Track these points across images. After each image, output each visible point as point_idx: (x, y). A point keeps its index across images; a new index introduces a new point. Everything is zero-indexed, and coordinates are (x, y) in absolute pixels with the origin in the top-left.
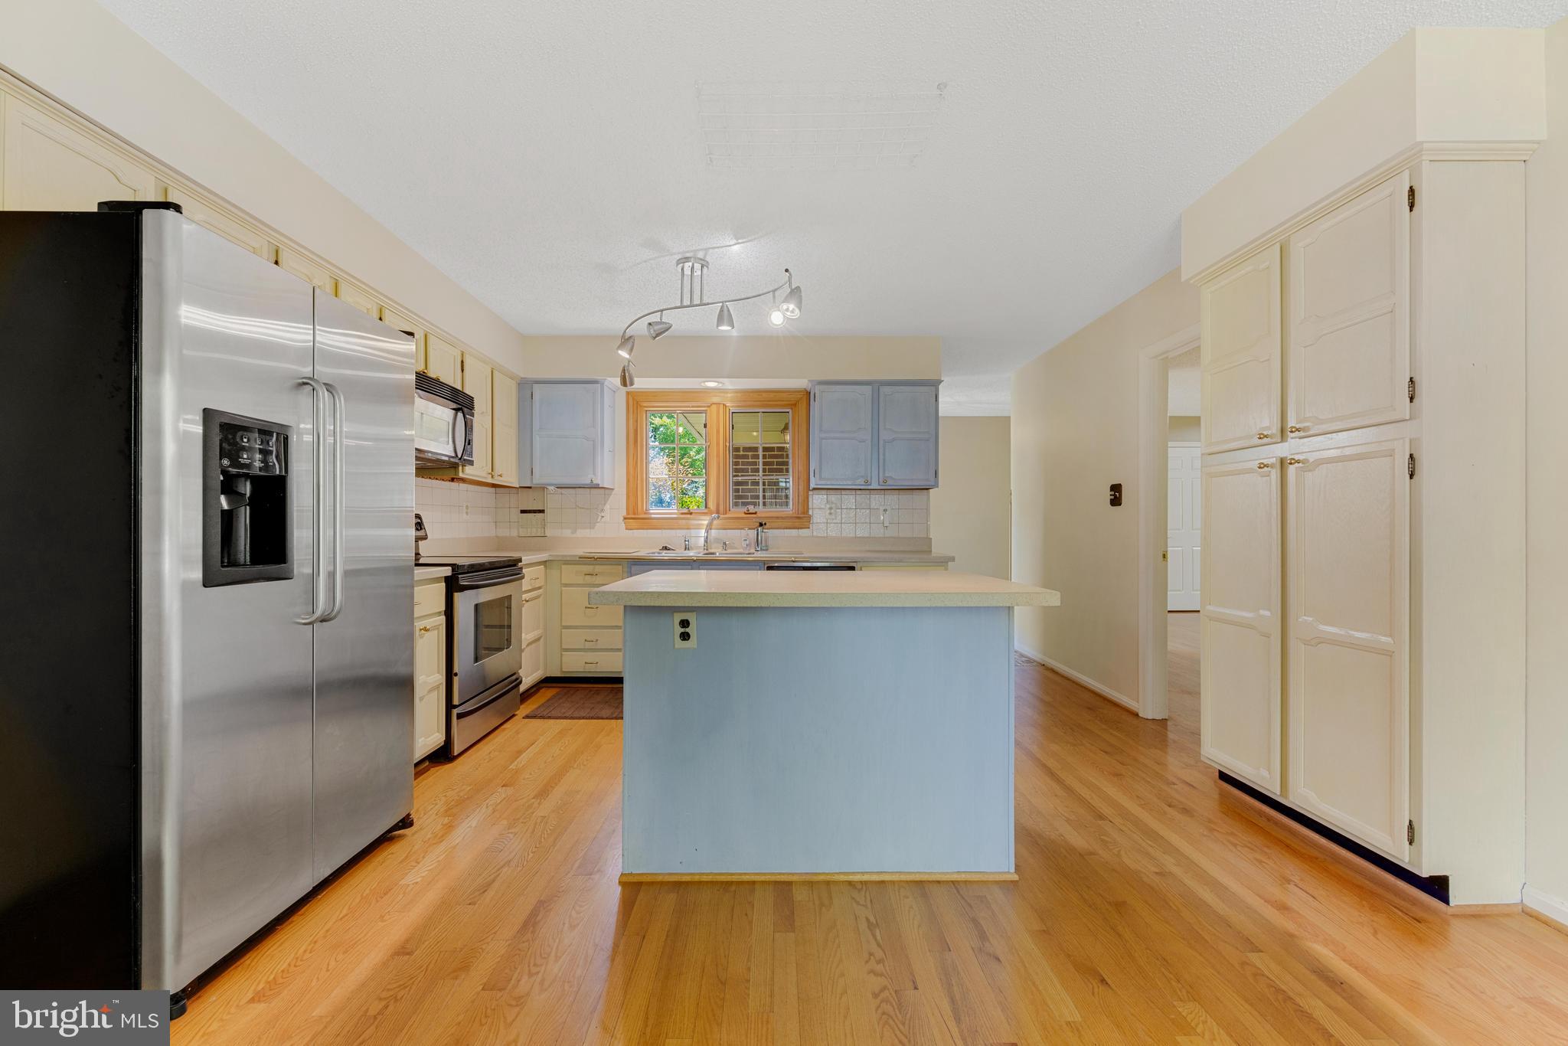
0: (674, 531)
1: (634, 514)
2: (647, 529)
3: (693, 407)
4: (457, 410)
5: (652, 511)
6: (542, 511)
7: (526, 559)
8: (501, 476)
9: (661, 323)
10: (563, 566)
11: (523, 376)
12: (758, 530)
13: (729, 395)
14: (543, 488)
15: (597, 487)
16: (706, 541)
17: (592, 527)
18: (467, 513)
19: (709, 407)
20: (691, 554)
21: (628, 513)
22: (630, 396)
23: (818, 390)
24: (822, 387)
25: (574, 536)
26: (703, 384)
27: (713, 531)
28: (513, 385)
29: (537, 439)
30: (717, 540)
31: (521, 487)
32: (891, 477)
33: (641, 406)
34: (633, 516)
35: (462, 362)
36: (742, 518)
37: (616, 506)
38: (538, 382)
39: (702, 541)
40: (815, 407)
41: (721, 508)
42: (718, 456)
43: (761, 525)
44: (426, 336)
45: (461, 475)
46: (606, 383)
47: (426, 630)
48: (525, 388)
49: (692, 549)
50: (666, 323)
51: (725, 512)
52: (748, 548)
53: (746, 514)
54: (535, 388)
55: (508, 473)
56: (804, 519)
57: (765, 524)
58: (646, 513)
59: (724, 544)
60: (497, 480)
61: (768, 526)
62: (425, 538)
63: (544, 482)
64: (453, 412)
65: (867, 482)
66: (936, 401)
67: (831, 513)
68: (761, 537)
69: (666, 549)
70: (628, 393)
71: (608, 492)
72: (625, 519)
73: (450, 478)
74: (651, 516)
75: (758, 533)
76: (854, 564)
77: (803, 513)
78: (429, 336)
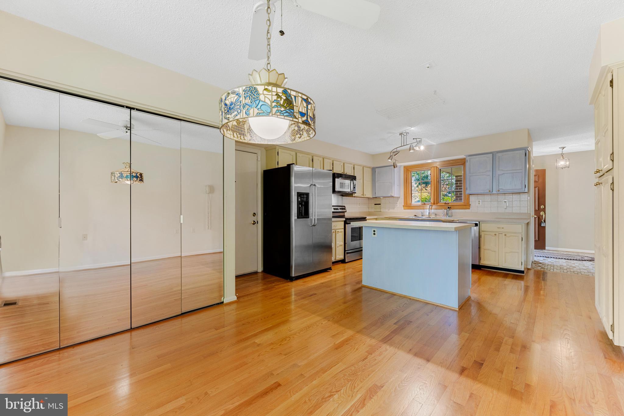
0: (419, 210)
1: (406, 205)
2: (410, 209)
3: (425, 169)
6: (380, 204)
7: (368, 218)
9: (397, 151)
11: (373, 167)
12: (447, 210)
13: (438, 163)
14: (379, 198)
15: (393, 197)
16: (429, 213)
17: (394, 209)
18: (359, 205)
19: (431, 168)
20: (424, 217)
21: (404, 205)
23: (468, 158)
24: (470, 157)
25: (389, 211)
26: (426, 162)
27: (432, 210)
28: (370, 170)
29: (377, 184)
30: (433, 213)
31: (373, 198)
32: (502, 189)
33: (408, 170)
36: (443, 206)
37: (401, 202)
38: (377, 168)
39: (428, 213)
40: (467, 164)
41: (435, 202)
42: (434, 184)
43: (449, 208)
45: (354, 196)
47: (338, 232)
48: (374, 169)
49: (424, 216)
51: (437, 204)
52: (444, 216)
53: (445, 204)
54: (377, 169)
55: (369, 194)
56: (467, 206)
57: (450, 208)
58: (410, 204)
59: (436, 214)
60: (364, 196)
61: (452, 208)
62: (346, 212)
63: (379, 196)
64: (350, 181)
65: (490, 191)
66: (525, 156)
67: (479, 204)
68: (449, 212)
69: (416, 216)
70: (404, 167)
71: (398, 198)
72: (403, 206)
73: (352, 197)
74: (412, 205)
75: (447, 211)
76: (478, 223)
77: (467, 203)
78: (345, 164)
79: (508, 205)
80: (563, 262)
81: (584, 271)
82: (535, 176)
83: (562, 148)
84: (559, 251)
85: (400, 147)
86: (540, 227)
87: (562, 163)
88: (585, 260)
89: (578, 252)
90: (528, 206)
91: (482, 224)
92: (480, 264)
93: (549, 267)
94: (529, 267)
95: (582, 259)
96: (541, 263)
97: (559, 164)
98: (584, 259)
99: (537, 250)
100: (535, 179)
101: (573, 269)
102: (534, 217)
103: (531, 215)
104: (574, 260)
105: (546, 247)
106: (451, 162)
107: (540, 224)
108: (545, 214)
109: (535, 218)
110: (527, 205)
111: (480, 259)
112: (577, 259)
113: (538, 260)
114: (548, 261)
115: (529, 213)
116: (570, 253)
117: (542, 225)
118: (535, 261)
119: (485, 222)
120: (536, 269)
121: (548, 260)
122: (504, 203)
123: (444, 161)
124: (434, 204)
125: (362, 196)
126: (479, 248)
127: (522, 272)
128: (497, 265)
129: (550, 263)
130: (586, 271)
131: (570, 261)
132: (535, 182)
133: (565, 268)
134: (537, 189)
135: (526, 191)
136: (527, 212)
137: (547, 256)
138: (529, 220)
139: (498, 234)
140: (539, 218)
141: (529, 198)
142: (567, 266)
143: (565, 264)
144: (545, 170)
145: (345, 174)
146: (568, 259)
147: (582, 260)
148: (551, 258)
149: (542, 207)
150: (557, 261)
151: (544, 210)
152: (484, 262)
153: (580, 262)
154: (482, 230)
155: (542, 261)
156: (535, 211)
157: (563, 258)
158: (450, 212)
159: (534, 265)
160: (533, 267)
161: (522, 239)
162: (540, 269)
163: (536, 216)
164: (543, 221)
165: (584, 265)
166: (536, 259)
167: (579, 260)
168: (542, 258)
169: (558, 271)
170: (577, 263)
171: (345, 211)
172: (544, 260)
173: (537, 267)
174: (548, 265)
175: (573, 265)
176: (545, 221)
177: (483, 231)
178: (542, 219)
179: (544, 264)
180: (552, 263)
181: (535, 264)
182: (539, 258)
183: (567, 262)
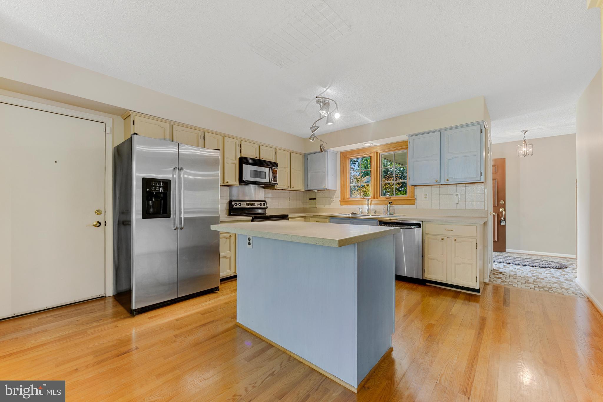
0: (358, 206)
2: (348, 205)
3: (364, 155)
4: (270, 168)
5: (350, 198)
6: (315, 199)
7: (290, 216)
8: (293, 187)
10: (311, 218)
11: (304, 153)
12: (388, 205)
13: (379, 148)
14: (313, 191)
15: (327, 190)
16: (368, 210)
17: (330, 204)
19: (371, 154)
20: (361, 216)
21: (341, 199)
22: (342, 154)
23: (410, 140)
24: (413, 137)
26: (364, 145)
27: (372, 206)
28: (301, 156)
29: (309, 174)
30: (373, 209)
31: (305, 191)
32: (452, 178)
33: (346, 157)
34: (343, 200)
35: (276, 152)
36: (385, 200)
37: (337, 197)
38: (309, 154)
40: (410, 148)
41: (376, 196)
42: (374, 173)
43: (390, 203)
44: (259, 146)
45: (275, 188)
46: (329, 151)
48: (305, 157)
49: (363, 213)
50: (317, 126)
51: (377, 198)
52: (385, 213)
53: (386, 198)
54: (309, 156)
55: (299, 186)
56: (412, 201)
57: (392, 203)
58: (348, 199)
59: (375, 211)
60: (292, 189)
61: (394, 204)
62: (267, 208)
63: (314, 188)
64: (269, 168)
65: (437, 181)
66: (481, 133)
67: (426, 198)
68: (389, 208)
69: (353, 213)
70: (341, 153)
71: (335, 191)
72: (340, 201)
73: (274, 189)
74: (349, 200)
75: (388, 207)
76: (421, 223)
77: (412, 197)
78: (261, 146)
79: (460, 199)
80: (526, 271)
81: (555, 285)
82: (493, 166)
83: (525, 132)
84: (520, 253)
85: (319, 120)
86: (499, 226)
87: (524, 150)
88: (553, 268)
89: (542, 255)
90: (485, 201)
91: (426, 225)
92: (424, 278)
93: (511, 278)
94: (487, 281)
95: (549, 266)
96: (501, 273)
97: (521, 151)
98: (551, 265)
99: (497, 253)
100: (493, 169)
101: (541, 282)
102: (492, 215)
103: (489, 212)
104: (539, 267)
105: (506, 249)
106: (393, 145)
107: (499, 223)
108: (505, 211)
109: (494, 215)
110: (483, 200)
111: (423, 271)
112: (543, 266)
113: (497, 268)
114: (511, 269)
115: (486, 209)
116: (533, 257)
117: (502, 224)
118: (494, 270)
119: (430, 221)
120: (495, 282)
121: (509, 267)
122: (455, 196)
123: (385, 145)
124: (374, 198)
125: (289, 189)
126: (423, 256)
127: (478, 291)
128: (446, 280)
129: (512, 273)
130: (557, 286)
131: (536, 269)
132: (494, 173)
133: (531, 281)
134: (495, 181)
135: (482, 180)
136: (484, 209)
137: (508, 262)
138: (487, 218)
139: (446, 237)
140: (498, 215)
141: (486, 189)
142: (533, 277)
143: (530, 274)
144: (505, 159)
145: (261, 159)
146: (532, 266)
147: (549, 268)
148: (513, 264)
149: (502, 202)
150: (520, 269)
151: (504, 206)
152: (429, 275)
153: (547, 270)
154: (426, 233)
155: (502, 269)
156: (493, 207)
157: (527, 264)
158: (392, 208)
159: (493, 276)
160: (492, 280)
161: (477, 246)
162: (500, 284)
163: (494, 214)
164: (503, 219)
165: (552, 275)
166: (496, 266)
167: (546, 267)
168: (501, 265)
169: (523, 286)
170: (543, 273)
171: (265, 206)
172: (505, 268)
173: (496, 279)
174: (510, 276)
175: (541, 276)
176: (505, 219)
177: (428, 234)
178: (502, 217)
179: (505, 274)
180: (514, 272)
181: (494, 274)
182: (498, 264)
183: (531, 271)
